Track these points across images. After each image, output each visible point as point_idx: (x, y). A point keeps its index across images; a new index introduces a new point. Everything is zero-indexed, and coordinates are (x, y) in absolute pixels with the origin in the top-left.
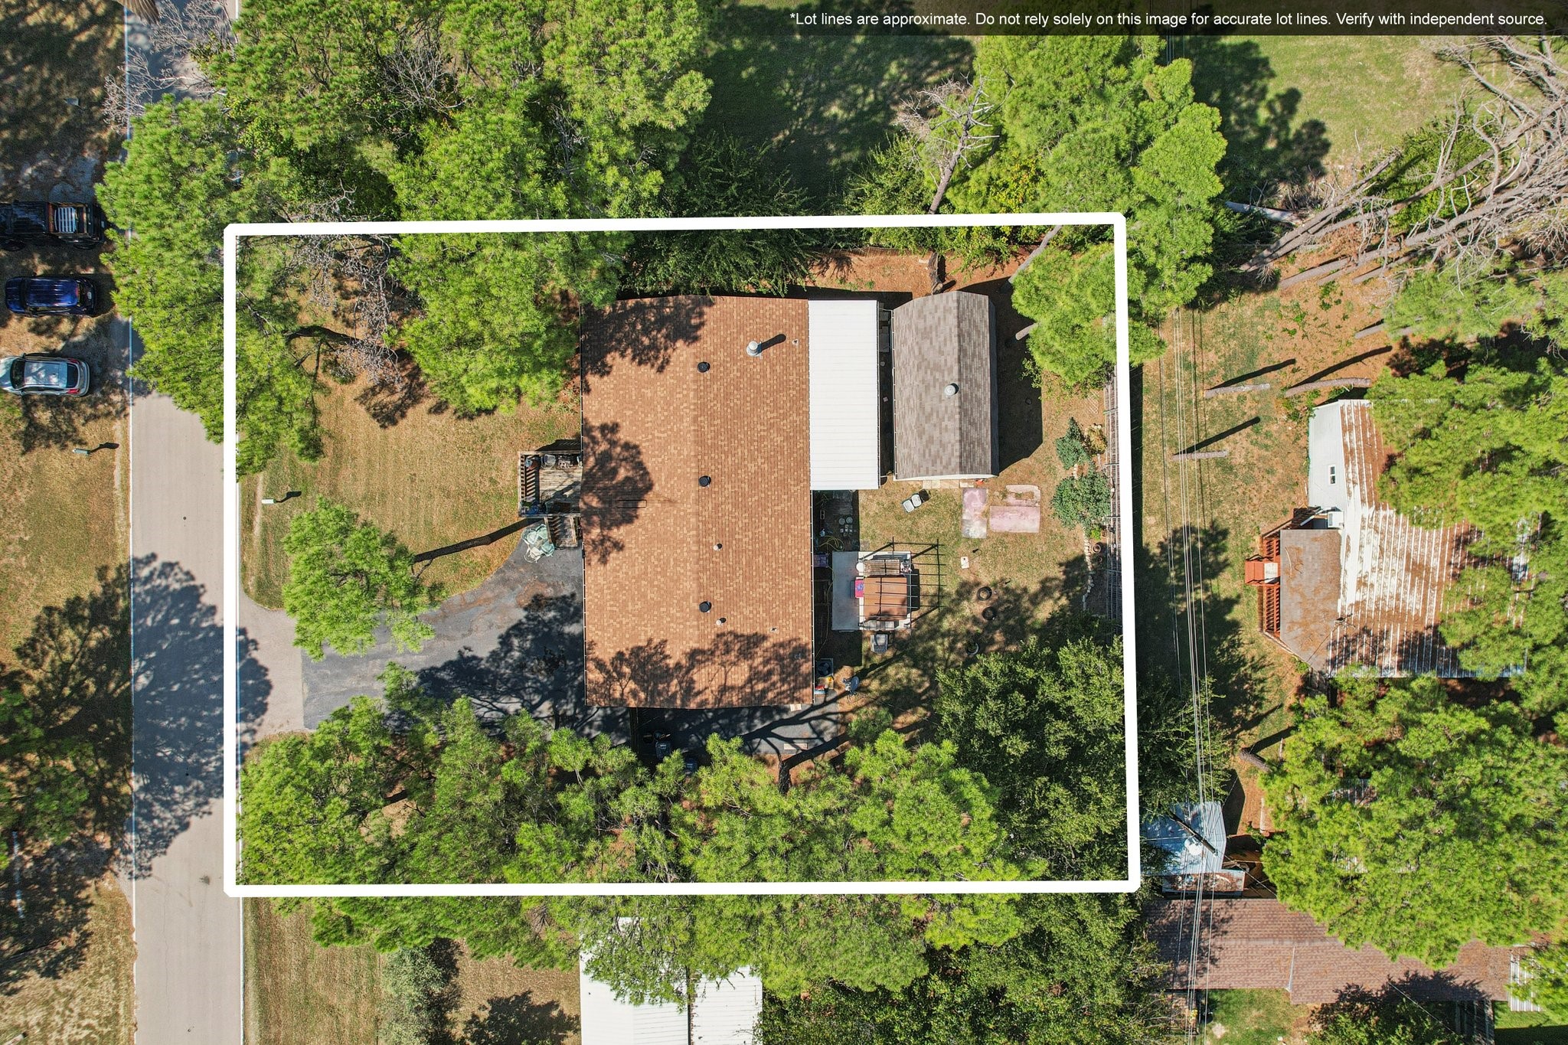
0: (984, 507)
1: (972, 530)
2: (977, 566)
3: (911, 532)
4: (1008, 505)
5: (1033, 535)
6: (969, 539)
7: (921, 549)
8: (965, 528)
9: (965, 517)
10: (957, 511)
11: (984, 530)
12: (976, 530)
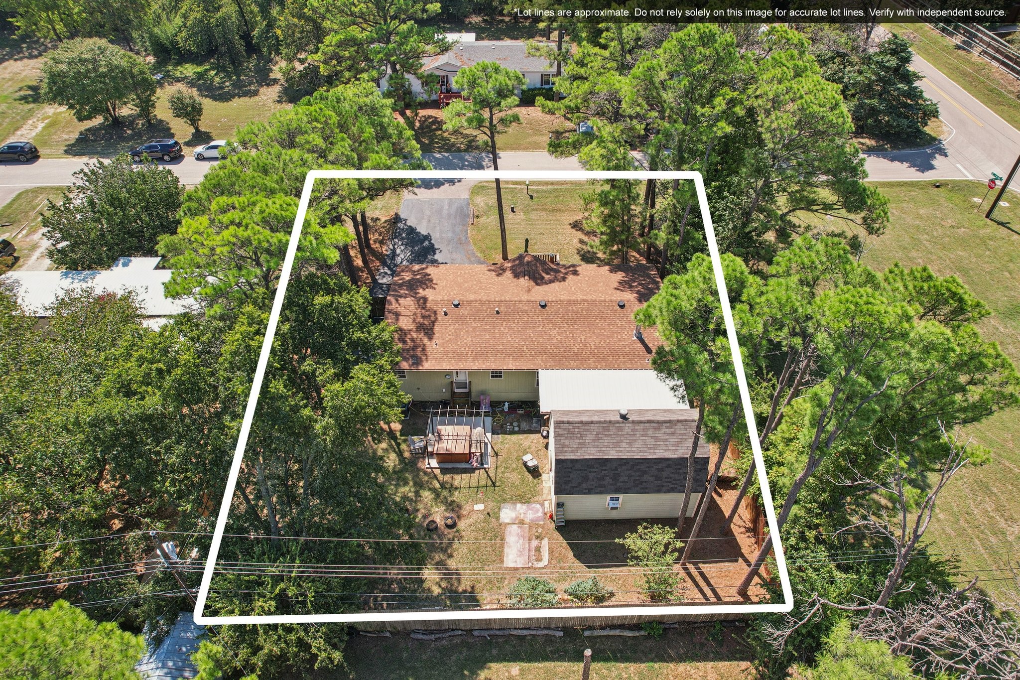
0: (527, 520)
1: (507, 511)
2: (475, 517)
3: (507, 468)
4: (530, 540)
5: (502, 561)
6: (500, 509)
7: (492, 474)
8: (509, 505)
9: (519, 505)
10: (524, 499)
11: (507, 521)
12: (507, 514)
